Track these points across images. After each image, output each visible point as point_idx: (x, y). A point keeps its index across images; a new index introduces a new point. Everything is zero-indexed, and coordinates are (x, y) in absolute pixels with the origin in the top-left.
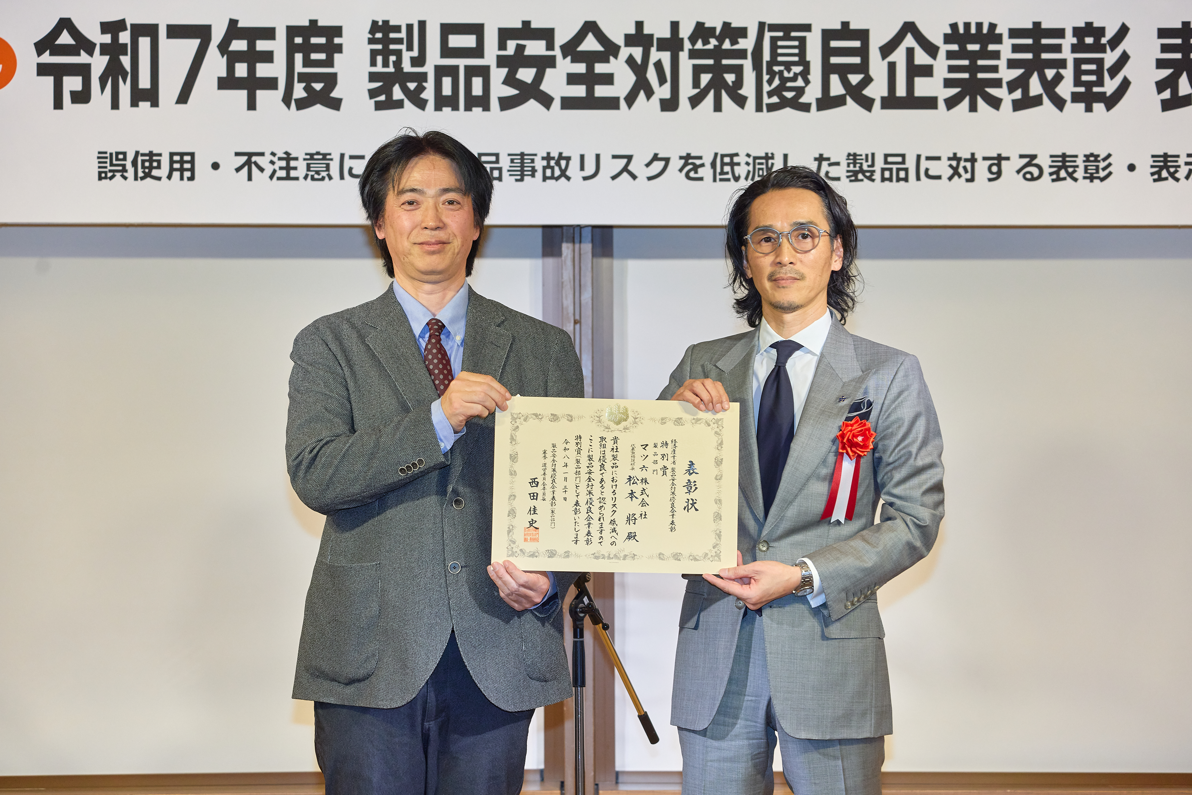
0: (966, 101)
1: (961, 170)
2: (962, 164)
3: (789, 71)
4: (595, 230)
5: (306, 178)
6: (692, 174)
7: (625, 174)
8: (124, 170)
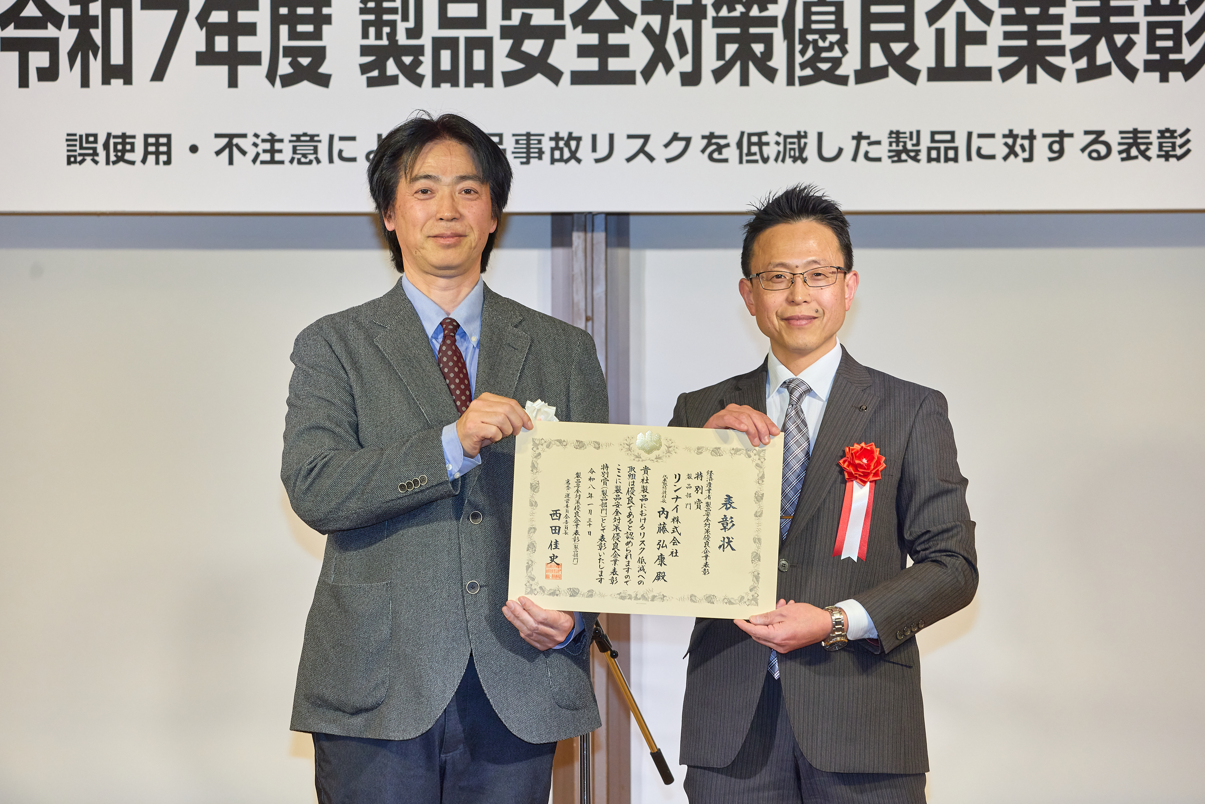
0: (1024, 71)
1: (1018, 149)
2: (1019, 141)
3: (824, 39)
4: (609, 217)
5: (292, 161)
6: (716, 155)
7: (641, 156)
8: (95, 153)
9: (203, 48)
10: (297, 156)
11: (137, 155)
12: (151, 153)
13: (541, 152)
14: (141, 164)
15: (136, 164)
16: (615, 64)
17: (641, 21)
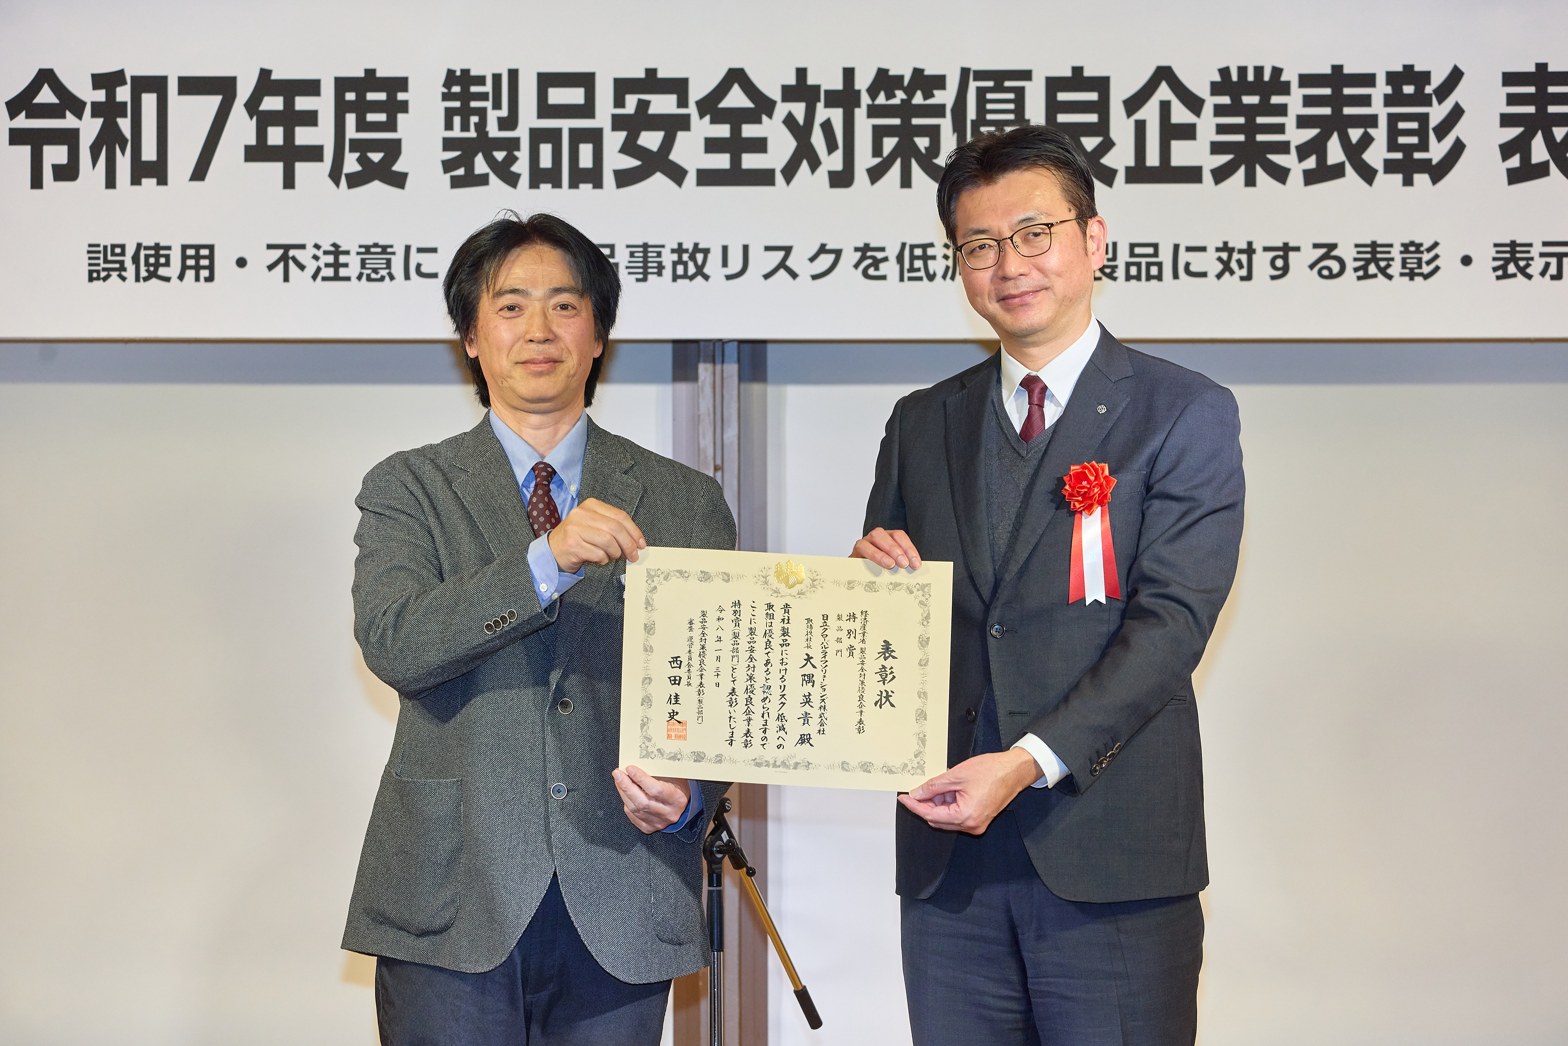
0: (1241, 172)
1: (1234, 265)
2: (1236, 256)
4: (742, 345)
5: (359, 278)
6: (872, 271)
7: (782, 272)
8: (123, 268)
9: (253, 141)
10: (366, 272)
11: (173, 270)
12: (191, 268)
13: (660, 268)
14: (178, 281)
15: (172, 280)
16: (750, 161)
17: (782, 109)
